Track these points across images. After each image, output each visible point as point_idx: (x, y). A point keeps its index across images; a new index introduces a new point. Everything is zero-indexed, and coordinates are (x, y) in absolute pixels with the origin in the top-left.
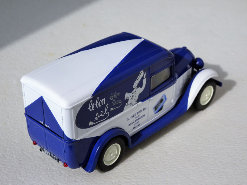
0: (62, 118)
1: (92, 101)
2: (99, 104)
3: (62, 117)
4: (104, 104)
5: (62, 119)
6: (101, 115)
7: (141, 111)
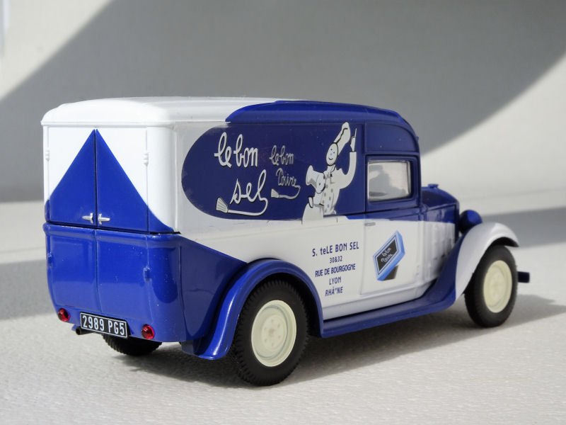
0: (147, 159)
1: (224, 134)
2: (244, 157)
3: (147, 154)
4: (256, 165)
5: (147, 164)
6: (247, 196)
7: (345, 245)
